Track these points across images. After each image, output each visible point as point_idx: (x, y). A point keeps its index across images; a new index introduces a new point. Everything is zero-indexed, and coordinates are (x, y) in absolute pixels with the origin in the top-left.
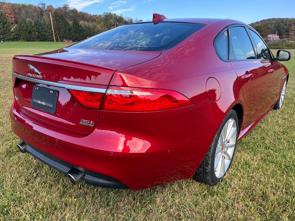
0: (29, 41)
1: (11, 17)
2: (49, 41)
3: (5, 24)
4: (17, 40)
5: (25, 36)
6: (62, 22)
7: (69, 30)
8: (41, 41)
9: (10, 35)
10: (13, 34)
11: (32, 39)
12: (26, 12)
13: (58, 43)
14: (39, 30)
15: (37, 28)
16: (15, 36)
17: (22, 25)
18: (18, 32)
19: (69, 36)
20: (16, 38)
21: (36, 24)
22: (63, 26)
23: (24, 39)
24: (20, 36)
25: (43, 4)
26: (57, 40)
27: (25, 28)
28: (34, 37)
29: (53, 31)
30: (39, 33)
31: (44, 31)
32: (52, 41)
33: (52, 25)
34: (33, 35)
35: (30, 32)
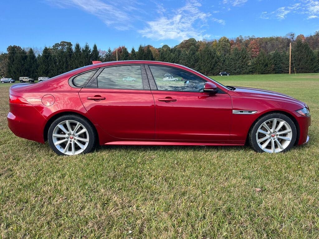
0: (264, 74)
1: (256, 51)
2: (285, 73)
3: (244, 59)
4: (252, 73)
5: (261, 69)
6: (305, 52)
7: (311, 60)
8: (276, 73)
9: (246, 69)
10: (250, 67)
11: (267, 72)
12: (271, 45)
13: (293, 74)
14: (276, 62)
15: (275, 60)
16: (251, 70)
17: (261, 58)
18: (255, 66)
19: (311, 67)
20: (252, 71)
21: (275, 56)
22: (305, 56)
23: (259, 72)
24: (256, 69)
25: (291, 35)
26: (293, 72)
27: (262, 61)
28: (269, 69)
29: (290, 62)
30: (275, 66)
31: (282, 63)
32: (287, 73)
33: (290, 56)
34: (269, 68)
35: (267, 65)
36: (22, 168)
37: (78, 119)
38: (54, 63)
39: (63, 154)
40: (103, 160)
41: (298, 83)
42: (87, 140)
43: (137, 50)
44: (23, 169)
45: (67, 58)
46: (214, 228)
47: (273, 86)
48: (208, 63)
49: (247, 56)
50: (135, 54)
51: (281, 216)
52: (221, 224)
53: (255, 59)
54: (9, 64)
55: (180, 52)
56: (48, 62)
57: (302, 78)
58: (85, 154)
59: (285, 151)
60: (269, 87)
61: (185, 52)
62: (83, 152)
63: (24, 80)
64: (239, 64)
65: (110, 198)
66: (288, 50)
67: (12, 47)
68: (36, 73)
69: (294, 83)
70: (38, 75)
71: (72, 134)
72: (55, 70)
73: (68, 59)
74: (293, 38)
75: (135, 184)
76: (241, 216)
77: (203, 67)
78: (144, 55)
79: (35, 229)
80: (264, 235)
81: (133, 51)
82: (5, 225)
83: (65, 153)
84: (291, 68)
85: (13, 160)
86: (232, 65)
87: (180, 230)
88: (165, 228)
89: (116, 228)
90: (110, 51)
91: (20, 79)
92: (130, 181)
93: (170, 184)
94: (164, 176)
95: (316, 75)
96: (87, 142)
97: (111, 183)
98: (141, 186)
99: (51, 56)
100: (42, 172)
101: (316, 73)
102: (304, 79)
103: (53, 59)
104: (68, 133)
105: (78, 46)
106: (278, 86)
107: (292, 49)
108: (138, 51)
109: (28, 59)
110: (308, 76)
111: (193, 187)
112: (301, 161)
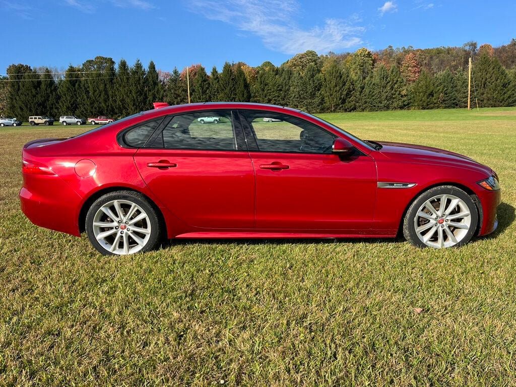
0: (428, 109)
1: (414, 72)
2: (461, 107)
3: (395, 84)
4: (408, 107)
5: (421, 101)
7: (503, 86)
8: (446, 107)
9: (399, 100)
10: (405, 98)
11: (433, 105)
12: (440, 61)
13: (474, 109)
14: (447, 90)
15: (444, 87)
16: (407, 102)
17: (421, 83)
18: (412, 96)
19: (503, 96)
20: (408, 104)
21: (445, 80)
23: (418, 105)
24: (415, 101)
25: (472, 45)
26: (473, 106)
27: (424, 87)
28: (435, 101)
29: (469, 89)
30: (445, 95)
31: (456, 91)
32: (465, 108)
33: (470, 79)
34: (435, 99)
35: (431, 94)
36: (47, 278)
37: (133, 198)
38: (85, 93)
39: (110, 254)
40: (174, 263)
41: (482, 125)
42: (148, 231)
43: (220, 71)
44: (49, 280)
45: (105, 85)
46: (350, 374)
47: (441, 130)
48: (336, 91)
49: (399, 79)
50: (217, 78)
51: (453, 353)
52: (360, 368)
53: (412, 85)
54: (12, 95)
55: (291, 74)
56: (75, 91)
57: (487, 115)
58: (144, 252)
59: (459, 245)
60: (435, 132)
61: (299, 74)
62: (142, 249)
63: (37, 121)
64: (386, 92)
65: (189, 326)
66: (465, 68)
67: (16, 67)
68: (56, 109)
69: (475, 125)
70: (60, 113)
71: (124, 221)
72: (87, 105)
73: (108, 86)
74: (474, 51)
75: (226, 303)
76: (392, 355)
77: (329, 98)
78: (233, 79)
79: (75, 380)
80: (426, 384)
81: (215, 71)
82: (28, 373)
83: (114, 252)
84: (471, 98)
85: (31, 263)
86: (375, 94)
87: (299, 378)
88: (274, 374)
89: (201, 377)
90: (176, 72)
91: (30, 120)
92: (219, 298)
93: (281, 302)
94: (271, 289)
95: (512, 110)
96: (148, 234)
97: (188, 302)
98: (236, 307)
99: (80, 82)
100: (79, 285)
101: (512, 106)
102: (491, 116)
103: (84, 86)
104: (117, 219)
105: (123, 65)
106: (449, 130)
107: (472, 68)
108: (222, 72)
109: (43, 86)
110: (497, 112)
111: (316, 306)
112: (484, 262)
